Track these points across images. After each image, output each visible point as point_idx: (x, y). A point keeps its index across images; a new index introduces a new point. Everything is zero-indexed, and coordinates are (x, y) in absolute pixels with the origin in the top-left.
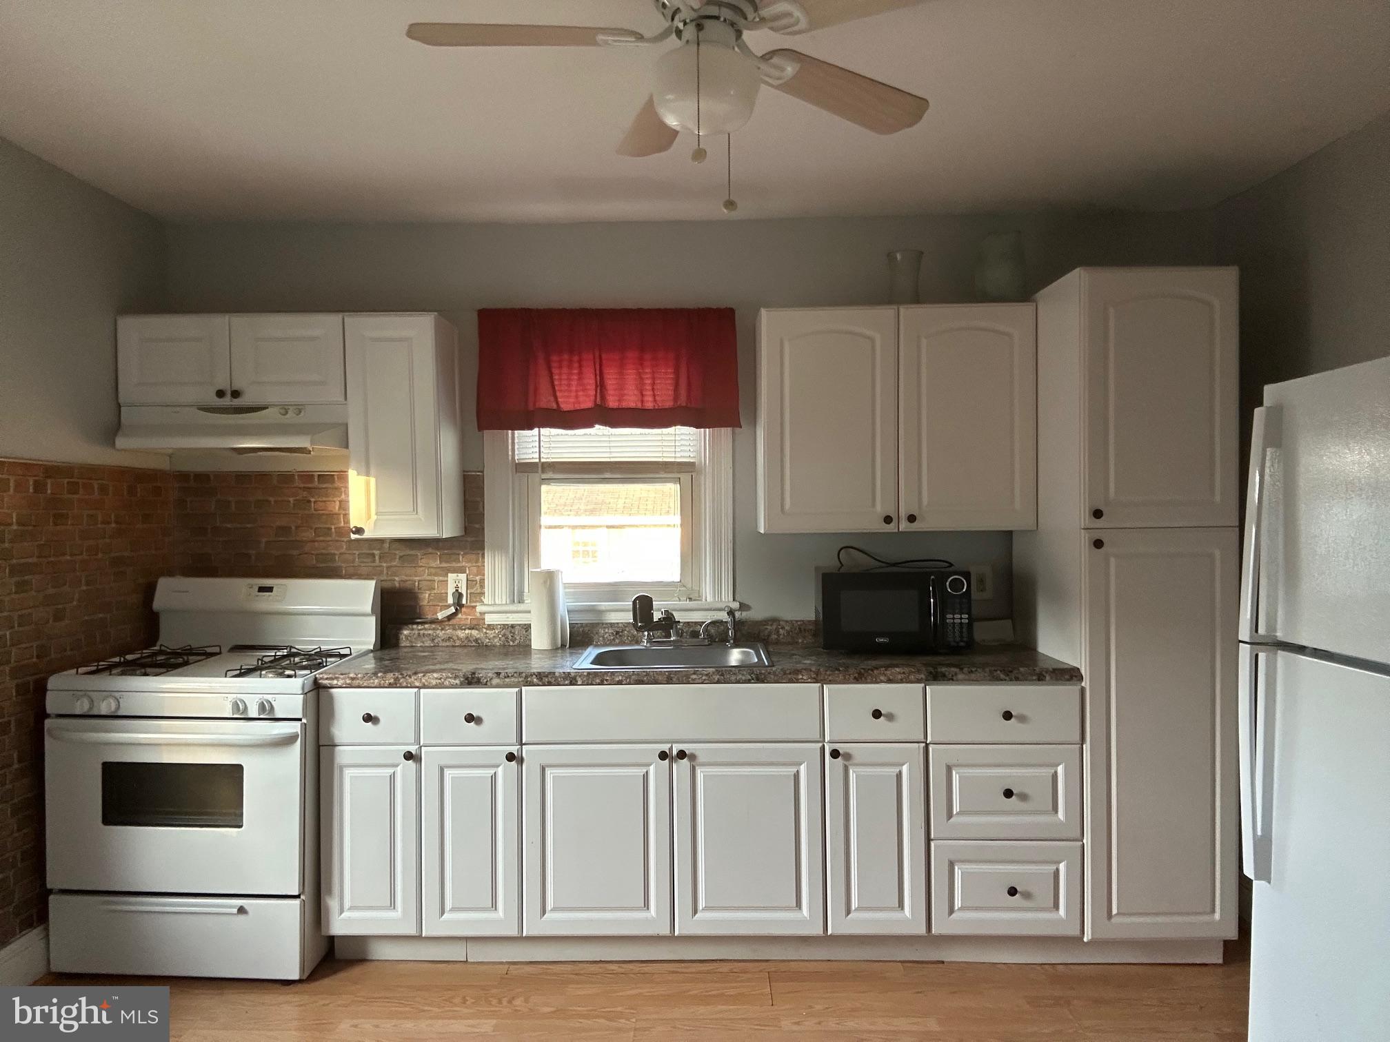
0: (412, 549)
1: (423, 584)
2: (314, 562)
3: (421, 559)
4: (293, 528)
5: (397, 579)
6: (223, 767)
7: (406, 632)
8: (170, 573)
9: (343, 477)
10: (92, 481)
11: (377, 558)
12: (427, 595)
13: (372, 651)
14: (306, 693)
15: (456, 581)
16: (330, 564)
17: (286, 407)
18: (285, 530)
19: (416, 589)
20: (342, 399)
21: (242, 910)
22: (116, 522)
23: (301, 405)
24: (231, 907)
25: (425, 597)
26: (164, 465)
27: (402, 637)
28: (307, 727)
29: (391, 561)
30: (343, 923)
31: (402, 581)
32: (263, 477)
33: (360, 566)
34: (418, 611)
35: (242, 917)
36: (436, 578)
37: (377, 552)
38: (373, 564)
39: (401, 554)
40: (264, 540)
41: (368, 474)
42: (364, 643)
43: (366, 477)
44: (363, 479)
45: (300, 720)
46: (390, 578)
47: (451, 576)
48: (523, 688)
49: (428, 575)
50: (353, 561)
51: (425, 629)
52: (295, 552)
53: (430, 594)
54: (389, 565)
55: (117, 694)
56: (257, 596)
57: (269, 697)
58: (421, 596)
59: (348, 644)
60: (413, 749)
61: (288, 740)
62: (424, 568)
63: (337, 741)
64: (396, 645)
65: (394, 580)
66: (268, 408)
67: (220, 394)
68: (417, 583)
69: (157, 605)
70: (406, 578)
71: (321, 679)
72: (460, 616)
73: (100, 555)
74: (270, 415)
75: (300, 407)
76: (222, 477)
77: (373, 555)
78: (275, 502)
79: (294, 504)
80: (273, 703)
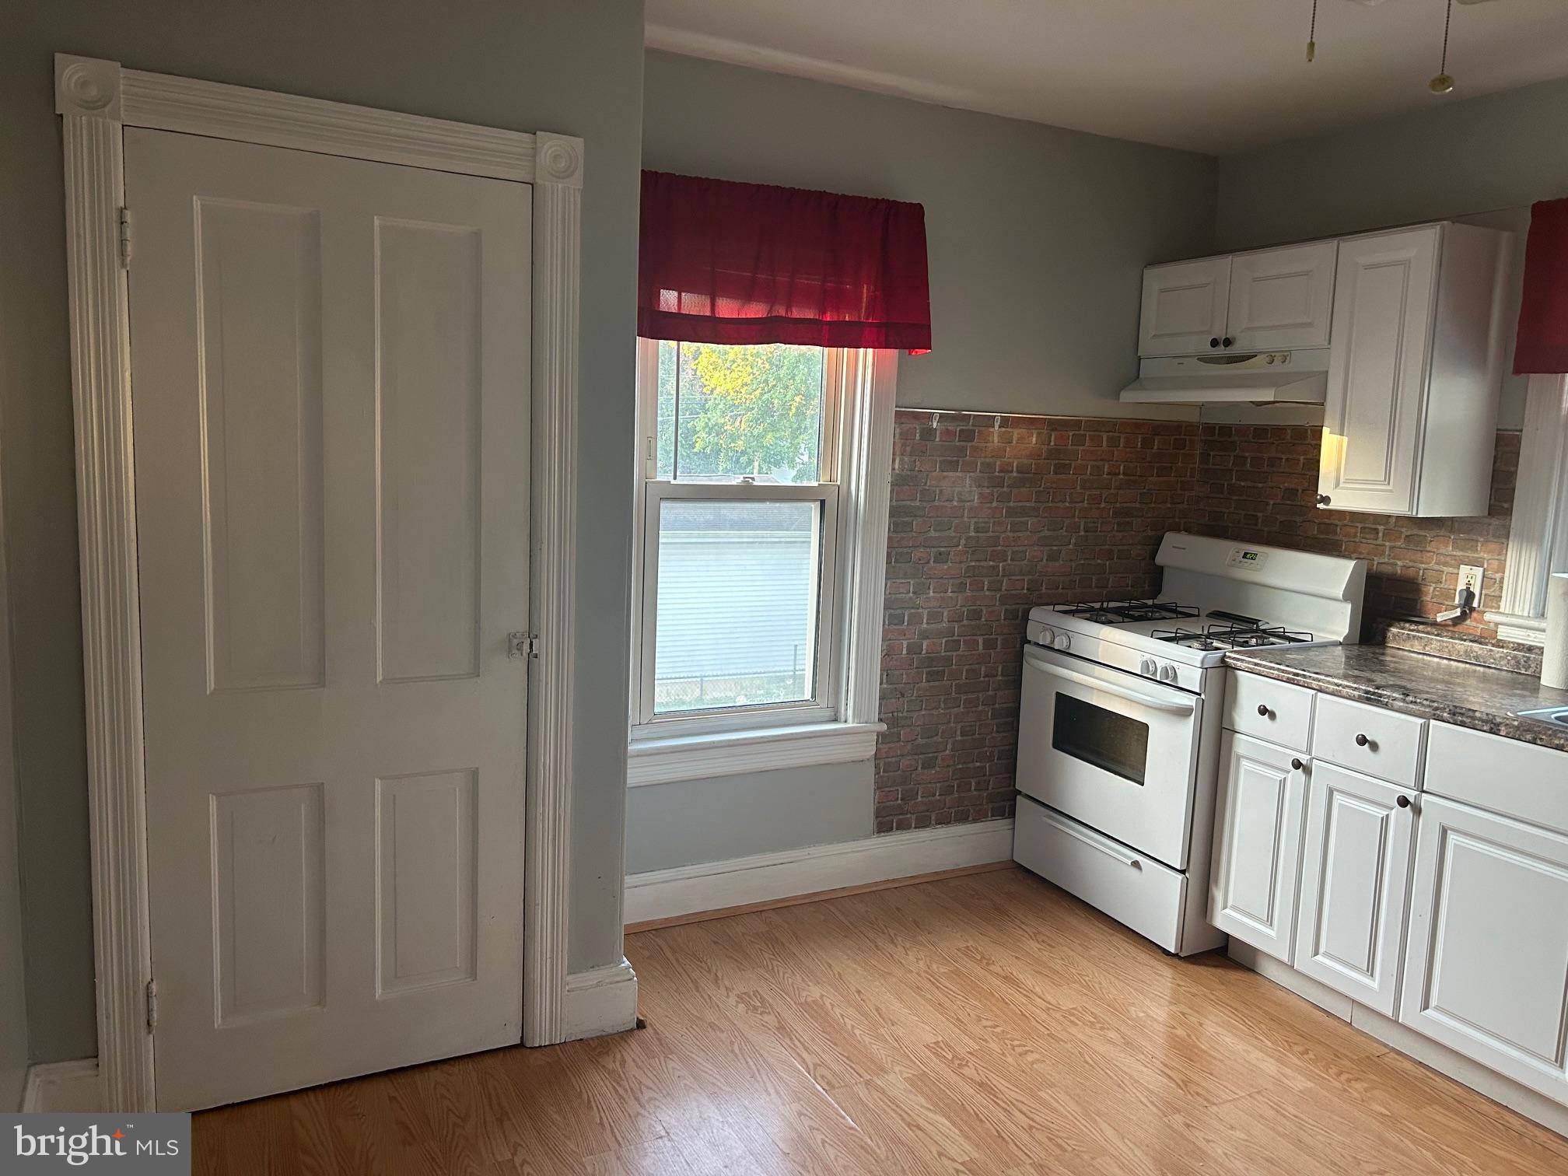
0: (1421, 529)
1: (1429, 573)
2: (1316, 532)
3: (1431, 541)
4: (1300, 491)
5: (1399, 563)
6: (1135, 722)
7: (1394, 630)
8: (1176, 529)
9: (1318, 434)
10: (1101, 434)
11: (1381, 534)
12: (1432, 588)
13: (1341, 643)
14: (1206, 668)
15: (1469, 576)
16: (1330, 537)
17: (1273, 354)
18: (1292, 492)
19: (1420, 579)
20: (1326, 343)
21: (1136, 864)
22: (1124, 474)
23: (1286, 351)
24: (1129, 858)
25: (1430, 592)
26: (1194, 417)
27: (1389, 635)
28: (1205, 703)
29: (1395, 540)
30: (1228, 919)
31: (1405, 566)
32: (1280, 430)
33: (1361, 542)
34: (1418, 608)
35: (1134, 870)
36: (1445, 568)
37: (1381, 528)
38: (1375, 542)
39: (1409, 533)
40: (1272, 502)
41: (1342, 434)
42: (1332, 633)
43: (1339, 436)
44: (1336, 438)
45: (1200, 694)
46: (1392, 561)
47: (1464, 570)
48: (1432, 722)
49: (1436, 563)
50: (1355, 536)
51: (1418, 631)
52: (1298, 519)
53: (1435, 588)
54: (1393, 544)
55: (1070, 634)
56: (1241, 562)
57: (1175, 664)
58: (1425, 589)
59: (1310, 628)
60: (1304, 759)
61: (1183, 712)
62: (1432, 554)
63: (1238, 728)
64: (1382, 642)
65: (1396, 564)
66: (1256, 356)
67: (1214, 343)
68: (1421, 572)
69: (1160, 559)
70: (1411, 564)
71: (1229, 657)
72: (1468, 622)
73: (1103, 505)
74: (1258, 365)
75: (1286, 354)
76: (1242, 430)
77: (1377, 531)
78: (1287, 460)
79: (1304, 464)
80: (1177, 670)
